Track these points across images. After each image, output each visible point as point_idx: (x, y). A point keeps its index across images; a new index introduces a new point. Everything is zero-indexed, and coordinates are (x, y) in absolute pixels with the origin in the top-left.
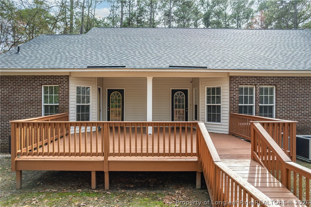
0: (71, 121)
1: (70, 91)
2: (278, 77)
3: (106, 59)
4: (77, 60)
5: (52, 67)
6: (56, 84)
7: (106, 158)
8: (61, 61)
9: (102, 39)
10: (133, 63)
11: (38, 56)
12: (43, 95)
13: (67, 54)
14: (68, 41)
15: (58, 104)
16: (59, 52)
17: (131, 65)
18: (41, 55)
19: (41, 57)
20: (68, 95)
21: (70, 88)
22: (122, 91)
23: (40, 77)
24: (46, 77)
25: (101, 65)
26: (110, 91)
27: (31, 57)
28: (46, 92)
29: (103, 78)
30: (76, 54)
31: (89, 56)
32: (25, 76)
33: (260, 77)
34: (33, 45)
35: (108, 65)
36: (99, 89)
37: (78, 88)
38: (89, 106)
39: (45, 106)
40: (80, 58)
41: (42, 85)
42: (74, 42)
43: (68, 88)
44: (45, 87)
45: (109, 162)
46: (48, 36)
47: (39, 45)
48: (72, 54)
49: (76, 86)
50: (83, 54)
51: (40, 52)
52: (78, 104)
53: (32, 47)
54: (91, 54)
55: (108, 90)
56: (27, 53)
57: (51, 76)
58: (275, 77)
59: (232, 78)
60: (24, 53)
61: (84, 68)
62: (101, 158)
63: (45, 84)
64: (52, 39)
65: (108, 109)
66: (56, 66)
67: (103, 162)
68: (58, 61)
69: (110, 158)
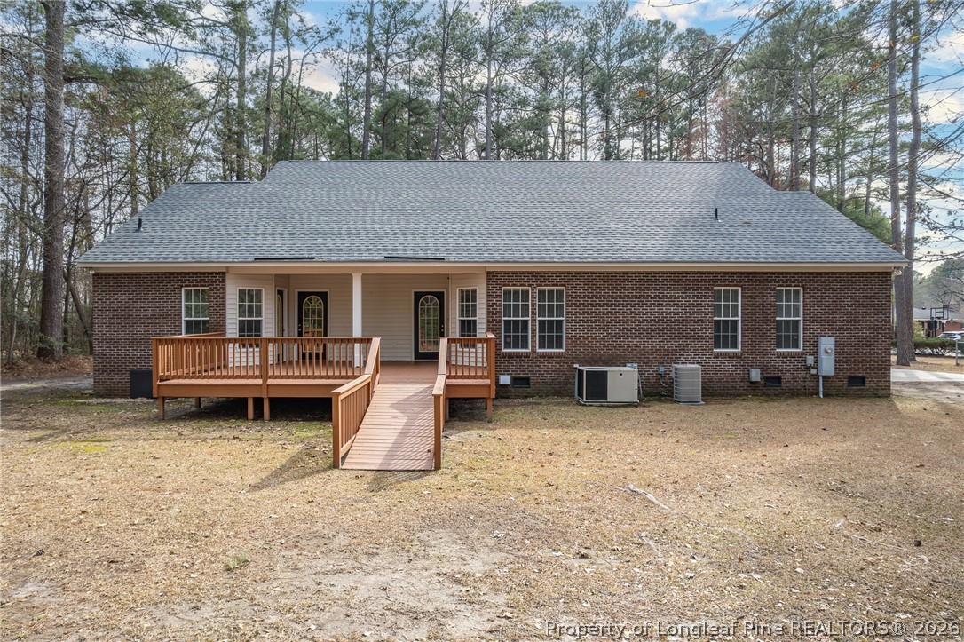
0: (229, 336)
1: (228, 297)
2: (569, 273)
3: (288, 243)
4: (239, 246)
5: (198, 259)
6: (205, 286)
7: (265, 381)
8: (212, 248)
9: (291, 196)
10: (330, 251)
11: (174, 236)
12: (183, 303)
13: (223, 232)
14: (227, 200)
15: (208, 319)
16: (209, 228)
17: (325, 255)
18: (178, 233)
19: (179, 239)
20: (224, 303)
21: (228, 292)
22: (323, 296)
23: (178, 274)
24: (188, 274)
25: (277, 255)
26: (302, 296)
27: (162, 238)
28: (188, 299)
29: (289, 275)
30: (238, 232)
31: (260, 238)
32: (155, 274)
33: (537, 273)
34: (163, 212)
35: (287, 255)
36: (280, 293)
37: (242, 293)
38: (260, 321)
39: (187, 321)
40: (245, 239)
41: (182, 286)
42: (238, 203)
43: (224, 293)
44: (186, 290)
45: (268, 385)
46: (187, 188)
47: (173, 210)
48: (232, 232)
49: (238, 288)
50: (251, 233)
51: (175, 226)
52: (241, 318)
53: (161, 215)
54: (264, 232)
55: (299, 293)
56: (153, 229)
57: (196, 274)
58: (564, 273)
59: (491, 276)
60: (149, 230)
61: (249, 260)
62: (259, 381)
63: (186, 286)
64: (197, 195)
65: (299, 328)
66: (204, 256)
67: (261, 385)
68: (208, 247)
69: (270, 382)
